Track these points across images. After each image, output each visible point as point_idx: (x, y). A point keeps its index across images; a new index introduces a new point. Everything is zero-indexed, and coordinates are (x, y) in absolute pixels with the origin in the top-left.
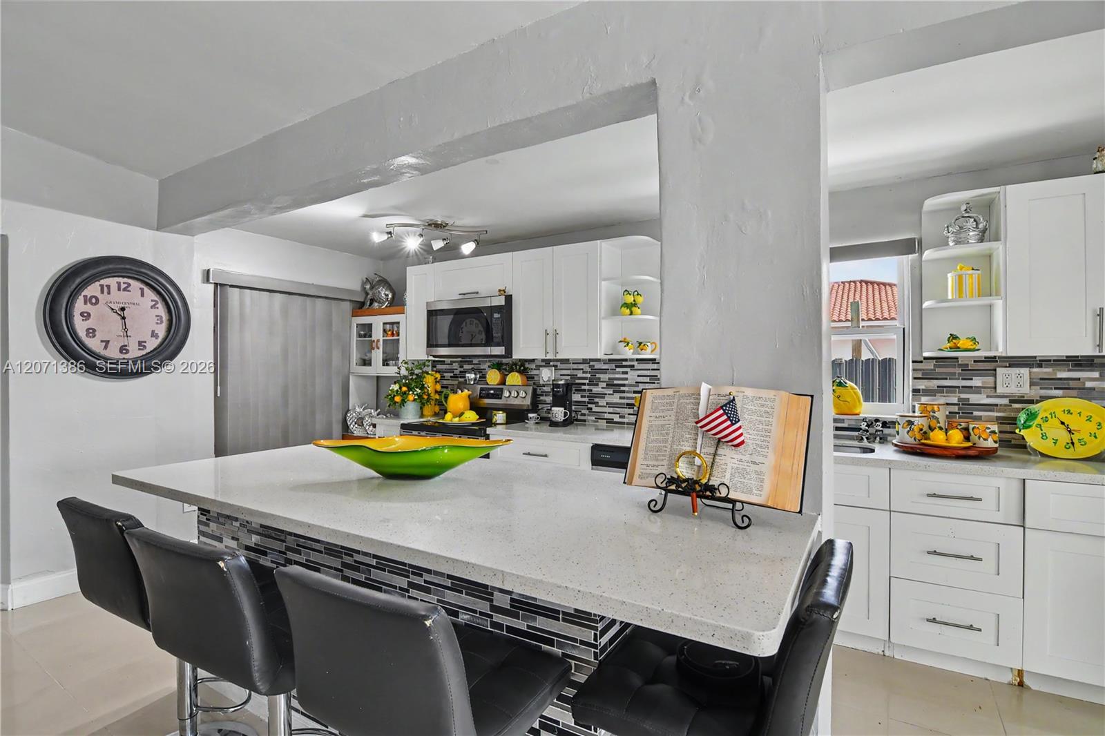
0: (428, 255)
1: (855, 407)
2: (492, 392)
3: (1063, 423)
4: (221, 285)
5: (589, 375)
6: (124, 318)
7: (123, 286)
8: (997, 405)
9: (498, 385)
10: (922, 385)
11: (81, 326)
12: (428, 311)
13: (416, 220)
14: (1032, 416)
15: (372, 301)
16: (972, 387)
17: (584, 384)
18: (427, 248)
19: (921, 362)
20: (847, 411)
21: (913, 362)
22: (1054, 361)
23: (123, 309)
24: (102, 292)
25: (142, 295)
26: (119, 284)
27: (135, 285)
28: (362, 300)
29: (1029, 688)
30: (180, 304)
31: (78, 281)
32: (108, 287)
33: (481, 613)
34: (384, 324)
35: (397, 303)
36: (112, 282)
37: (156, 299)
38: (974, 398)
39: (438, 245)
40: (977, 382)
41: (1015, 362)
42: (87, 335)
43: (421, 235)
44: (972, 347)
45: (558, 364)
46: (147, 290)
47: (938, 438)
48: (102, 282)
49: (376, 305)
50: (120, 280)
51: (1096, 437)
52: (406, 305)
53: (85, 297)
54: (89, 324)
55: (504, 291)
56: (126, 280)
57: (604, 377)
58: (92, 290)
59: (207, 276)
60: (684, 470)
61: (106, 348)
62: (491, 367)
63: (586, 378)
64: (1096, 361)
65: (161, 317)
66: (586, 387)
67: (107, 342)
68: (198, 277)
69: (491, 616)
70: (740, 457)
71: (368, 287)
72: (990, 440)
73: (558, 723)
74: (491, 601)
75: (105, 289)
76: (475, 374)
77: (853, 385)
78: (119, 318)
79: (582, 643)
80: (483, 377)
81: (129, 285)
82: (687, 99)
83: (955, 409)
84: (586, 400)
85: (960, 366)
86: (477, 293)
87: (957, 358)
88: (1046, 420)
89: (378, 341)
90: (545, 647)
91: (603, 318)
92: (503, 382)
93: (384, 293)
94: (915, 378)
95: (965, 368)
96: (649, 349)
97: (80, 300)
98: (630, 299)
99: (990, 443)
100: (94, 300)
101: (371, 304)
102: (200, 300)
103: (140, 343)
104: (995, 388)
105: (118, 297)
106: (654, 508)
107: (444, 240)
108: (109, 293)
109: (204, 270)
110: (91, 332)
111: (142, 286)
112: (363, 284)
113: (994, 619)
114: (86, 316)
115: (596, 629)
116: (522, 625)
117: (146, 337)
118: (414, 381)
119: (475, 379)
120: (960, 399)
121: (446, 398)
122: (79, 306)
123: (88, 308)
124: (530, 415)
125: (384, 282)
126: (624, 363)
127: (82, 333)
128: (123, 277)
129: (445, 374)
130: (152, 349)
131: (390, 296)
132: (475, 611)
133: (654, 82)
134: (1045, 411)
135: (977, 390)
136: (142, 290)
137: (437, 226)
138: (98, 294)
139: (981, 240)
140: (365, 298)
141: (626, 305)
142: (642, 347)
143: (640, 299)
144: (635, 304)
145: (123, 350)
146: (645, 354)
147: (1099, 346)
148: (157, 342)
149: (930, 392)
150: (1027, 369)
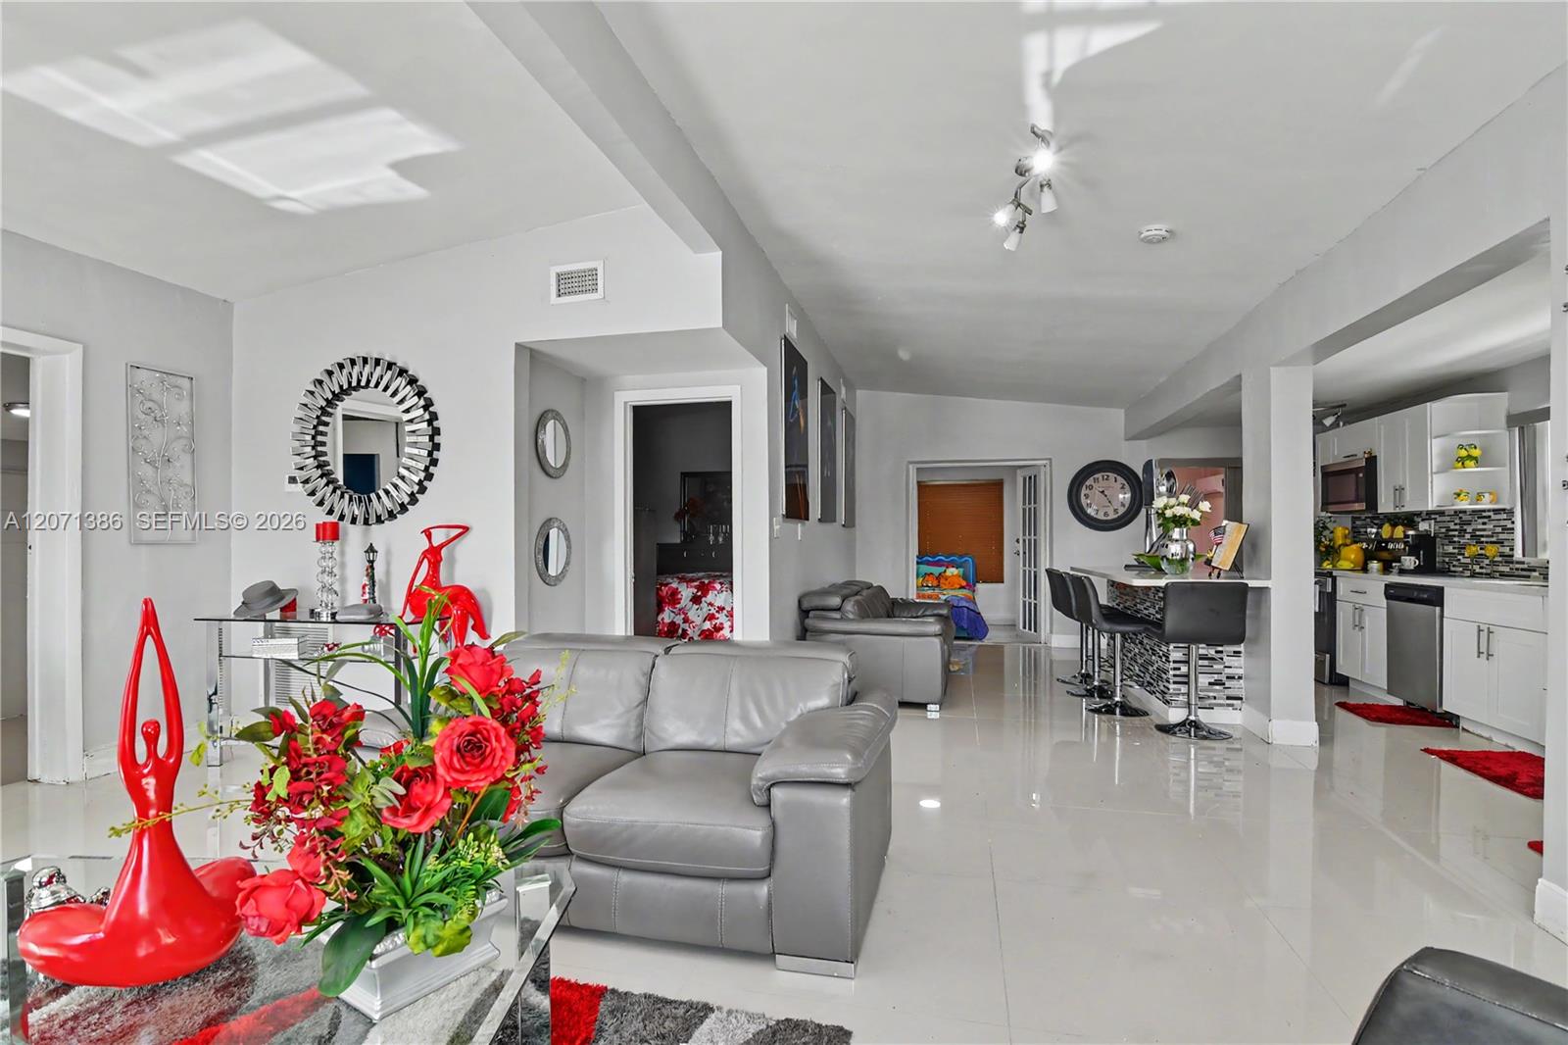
2: (1384, 544)
5: (1458, 527)
6: (1106, 496)
7: (1106, 477)
11: (1085, 502)
12: (1323, 473)
17: (1454, 536)
23: (1106, 490)
24: (1095, 482)
25: (1115, 481)
26: (1103, 476)
27: (1114, 476)
30: (1135, 484)
31: (1084, 477)
32: (1098, 478)
36: (1099, 476)
37: (1124, 482)
42: (1087, 507)
46: (1118, 478)
48: (1095, 476)
50: (1104, 473)
53: (1087, 486)
54: (1089, 501)
55: (1368, 453)
56: (1107, 474)
58: (1090, 481)
61: (1097, 513)
63: (1456, 530)
65: (1126, 490)
66: (1456, 539)
67: (1098, 510)
70: (1220, 549)
76: (1375, 529)
78: (1103, 496)
81: (1110, 476)
84: (1456, 551)
86: (1356, 455)
91: (1435, 473)
92: (1391, 536)
96: (1487, 497)
97: (1085, 488)
98: (1463, 453)
100: (1091, 487)
103: (1116, 510)
105: (1103, 484)
108: (1098, 482)
110: (1089, 505)
111: (1117, 475)
114: (1087, 496)
117: (1120, 506)
122: (1084, 491)
123: (1088, 492)
124: (1394, 564)
126: (1484, 514)
127: (1085, 506)
128: (1107, 472)
130: (1123, 513)
138: (1092, 484)
141: (1458, 459)
142: (1479, 496)
143: (1476, 453)
144: (1470, 457)
145: (1106, 514)
146: (1485, 504)
148: (1124, 509)
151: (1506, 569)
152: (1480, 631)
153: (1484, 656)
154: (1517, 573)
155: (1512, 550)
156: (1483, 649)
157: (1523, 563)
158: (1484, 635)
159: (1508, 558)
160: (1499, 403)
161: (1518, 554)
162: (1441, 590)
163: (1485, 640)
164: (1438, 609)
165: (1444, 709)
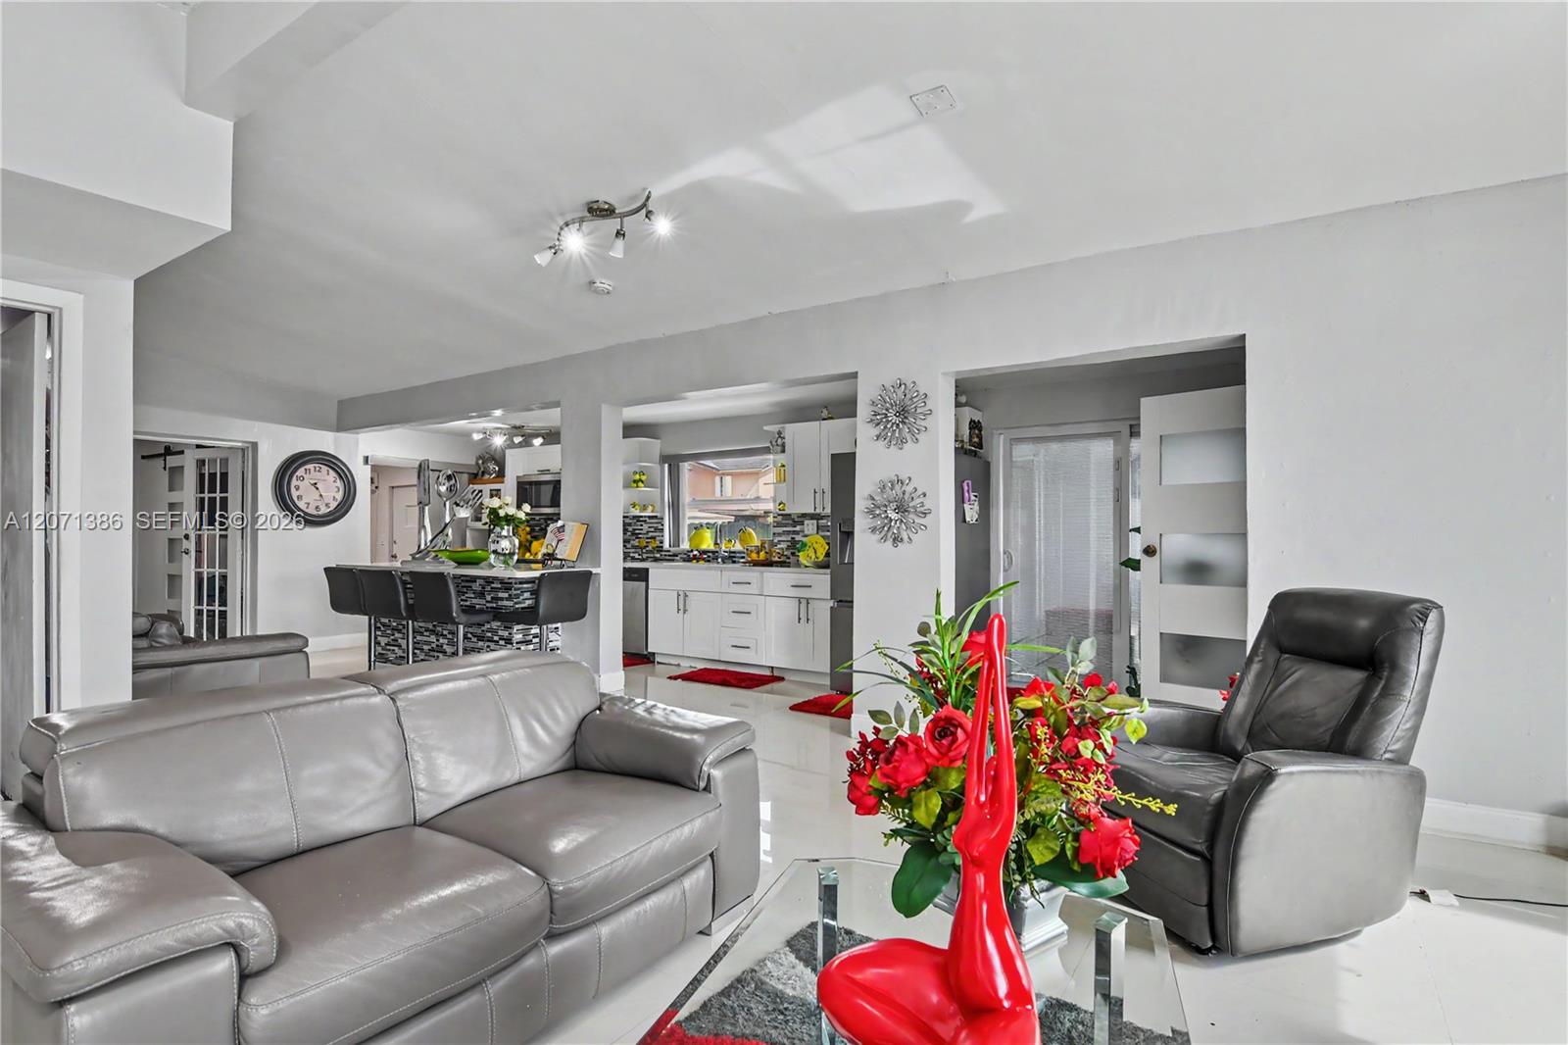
0: (512, 445)
3: (814, 549)
4: (375, 466)
6: (317, 489)
7: (317, 469)
8: (801, 540)
10: (777, 530)
11: (295, 494)
12: (518, 482)
14: (806, 545)
15: (483, 473)
16: (796, 531)
18: (511, 441)
19: (776, 517)
21: (773, 517)
23: (317, 483)
24: (306, 473)
25: (328, 474)
27: (324, 468)
28: (476, 472)
30: (350, 479)
31: (293, 467)
32: (309, 469)
34: (491, 490)
35: (500, 474)
36: (310, 466)
37: (336, 476)
38: (797, 538)
39: (517, 440)
40: (798, 528)
41: (812, 517)
42: (298, 499)
43: (505, 434)
46: (331, 471)
47: (754, 556)
48: (306, 467)
49: (487, 477)
50: (315, 465)
51: (822, 555)
52: (505, 477)
53: (297, 476)
54: (299, 492)
55: (555, 470)
56: (319, 465)
57: (630, 529)
58: (300, 472)
59: (366, 460)
60: (548, 551)
61: (308, 507)
65: (339, 488)
67: (308, 504)
68: (361, 460)
70: (563, 544)
71: (480, 462)
72: (779, 557)
73: (504, 636)
75: (308, 471)
77: (751, 531)
78: (315, 488)
81: (320, 468)
83: (789, 544)
85: (791, 519)
87: (790, 515)
88: (810, 547)
93: (492, 466)
94: (773, 527)
95: (793, 520)
96: (650, 508)
97: (294, 478)
98: (637, 477)
99: (777, 559)
100: (302, 478)
101: (481, 475)
102: (362, 476)
103: (327, 504)
104: (804, 531)
105: (314, 476)
107: (522, 436)
108: (310, 473)
109: (364, 457)
110: (299, 497)
111: (329, 469)
112: (478, 459)
113: (755, 642)
114: (297, 487)
116: (494, 605)
117: (331, 500)
120: (792, 539)
121: (531, 543)
122: (294, 482)
123: (299, 483)
125: (493, 459)
127: (295, 499)
128: (317, 463)
130: (334, 508)
131: (497, 469)
133: (559, 401)
134: (810, 542)
135: (797, 533)
137: (516, 428)
138: (303, 474)
139: (782, 451)
140: (478, 471)
141: (635, 481)
142: (644, 508)
143: (644, 478)
144: (641, 480)
145: (318, 508)
146: (648, 513)
147: (815, 508)
148: (337, 504)
149: (779, 534)
150: (815, 521)
151: (658, 555)
152: (679, 595)
153: (681, 612)
154: (668, 558)
155: (662, 543)
156: (681, 607)
157: (669, 551)
158: (681, 598)
159: (660, 549)
160: (655, 446)
161: (666, 545)
162: (647, 570)
163: (683, 600)
164: (644, 583)
165: (649, 650)
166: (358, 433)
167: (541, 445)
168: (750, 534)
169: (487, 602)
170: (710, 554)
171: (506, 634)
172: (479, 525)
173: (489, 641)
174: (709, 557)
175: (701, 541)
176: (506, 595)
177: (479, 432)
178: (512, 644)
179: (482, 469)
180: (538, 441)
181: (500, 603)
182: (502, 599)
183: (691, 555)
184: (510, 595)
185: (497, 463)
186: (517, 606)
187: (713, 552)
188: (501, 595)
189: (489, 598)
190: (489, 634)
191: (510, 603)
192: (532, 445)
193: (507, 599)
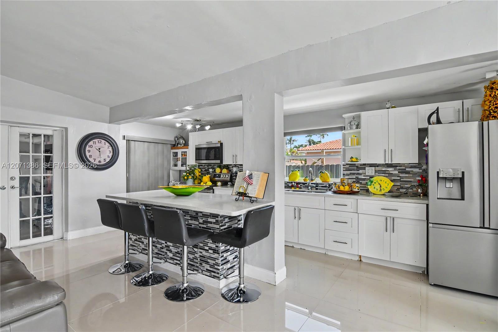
0: (194, 130)
1: (327, 180)
2: (217, 175)
3: (379, 184)
4: (128, 140)
6: (100, 152)
7: (100, 142)
8: (366, 179)
9: (219, 173)
10: (346, 172)
11: (88, 154)
12: (196, 148)
13: (191, 119)
14: (372, 182)
15: (178, 144)
16: (359, 173)
18: (194, 127)
19: (345, 165)
20: (325, 181)
21: (343, 165)
22: (382, 165)
23: (99, 149)
24: (94, 144)
25: (105, 144)
26: (98, 141)
27: (103, 141)
28: (174, 144)
29: (362, 261)
30: (116, 146)
31: (87, 140)
32: (95, 142)
33: (197, 225)
34: (182, 152)
35: (186, 145)
36: (96, 140)
37: (109, 145)
38: (360, 177)
39: (198, 127)
40: (361, 171)
41: (371, 165)
42: (89, 157)
43: (192, 124)
44: (356, 161)
45: (239, 166)
46: (107, 143)
47: (342, 188)
48: (93, 141)
49: (179, 146)
50: (99, 140)
51: (387, 188)
52: (189, 146)
53: (89, 145)
54: (90, 154)
55: (220, 142)
56: (100, 140)
58: (91, 143)
59: (124, 137)
60: (241, 191)
61: (95, 161)
62: (217, 167)
64: (393, 165)
65: (110, 151)
67: (95, 159)
68: (121, 138)
69: (199, 225)
70: (252, 187)
71: (176, 139)
72: (357, 189)
73: (212, 247)
74: (199, 221)
75: (94, 143)
76: (212, 169)
77: (327, 173)
78: (98, 152)
79: (217, 228)
80: (215, 171)
81: (101, 141)
82: (248, 100)
83: (355, 180)
85: (356, 166)
86: (212, 142)
87: (355, 164)
88: (375, 183)
89: (180, 158)
90: (209, 230)
92: (221, 172)
93: (182, 141)
94: (343, 170)
95: (357, 167)
97: (88, 146)
100: (91, 146)
101: (177, 145)
102: (122, 145)
103: (104, 159)
104: (365, 173)
105: (98, 145)
106: (237, 200)
107: (200, 125)
108: (95, 144)
109: (123, 136)
110: (90, 156)
111: (105, 141)
112: (175, 138)
113: (351, 240)
114: (89, 151)
115: (219, 225)
116: (205, 226)
117: (106, 157)
118: (191, 172)
119: (212, 171)
120: (356, 177)
122: (87, 148)
123: (90, 149)
124: (229, 183)
125: (182, 138)
127: (88, 157)
128: (100, 139)
129: (203, 170)
130: (108, 161)
131: (184, 142)
132: (195, 224)
133: (242, 95)
134: (375, 180)
135: (360, 174)
136: (105, 143)
137: (197, 121)
138: (93, 144)
139: (357, 128)
140: (175, 143)
145: (100, 162)
147: (385, 161)
148: (109, 159)
149: (348, 175)
150: (374, 168)
152: (295, 209)
153: (297, 218)
156: (297, 216)
158: (297, 211)
166: (119, 124)
167: (210, 129)
168: (326, 174)
169: (200, 223)
170: (302, 184)
171: (214, 246)
172: (176, 168)
173: (200, 249)
174: (301, 186)
175: (296, 178)
176: (214, 221)
177: (179, 123)
178: (219, 254)
179: (177, 143)
180: (208, 128)
181: (209, 225)
182: (211, 223)
183: (290, 185)
184: (216, 221)
185: (184, 139)
186: (222, 228)
187: (304, 184)
188: (210, 220)
189: (201, 221)
190: (201, 245)
191: (218, 226)
192: (205, 130)
193: (214, 223)
